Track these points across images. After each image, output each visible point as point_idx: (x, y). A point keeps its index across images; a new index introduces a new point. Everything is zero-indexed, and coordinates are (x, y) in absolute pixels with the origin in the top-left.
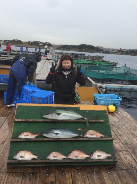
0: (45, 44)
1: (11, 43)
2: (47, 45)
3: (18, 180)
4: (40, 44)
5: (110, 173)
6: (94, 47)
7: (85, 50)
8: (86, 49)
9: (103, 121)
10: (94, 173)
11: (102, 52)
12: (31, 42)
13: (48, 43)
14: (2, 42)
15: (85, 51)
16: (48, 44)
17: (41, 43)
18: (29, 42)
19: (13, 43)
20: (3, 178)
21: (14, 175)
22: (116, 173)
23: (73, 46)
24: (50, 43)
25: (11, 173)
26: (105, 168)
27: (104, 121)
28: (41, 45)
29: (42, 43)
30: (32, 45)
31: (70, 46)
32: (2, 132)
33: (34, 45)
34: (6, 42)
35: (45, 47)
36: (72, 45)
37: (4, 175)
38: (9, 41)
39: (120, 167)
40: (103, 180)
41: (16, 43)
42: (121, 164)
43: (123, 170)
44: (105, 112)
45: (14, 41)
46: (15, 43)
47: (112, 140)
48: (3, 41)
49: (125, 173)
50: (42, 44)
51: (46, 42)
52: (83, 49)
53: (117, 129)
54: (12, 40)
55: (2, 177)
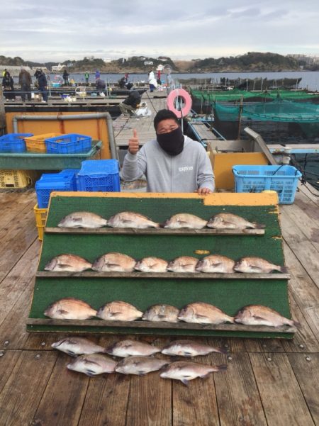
0: (157, 62)
1: (79, 67)
2: (163, 63)
3: (44, 368)
4: (146, 63)
5: (272, 360)
6: (281, 57)
7: (258, 67)
8: (261, 64)
9: (262, 232)
10: (230, 358)
11: (302, 67)
12: (125, 60)
13: (165, 58)
14: (59, 66)
15: (257, 70)
16: (164, 60)
17: (147, 60)
18: (120, 61)
19: (84, 66)
20: (12, 362)
21: (38, 356)
22: (288, 362)
23: (227, 58)
24: (169, 59)
25: (32, 352)
26: (262, 347)
27: (265, 232)
28: (148, 66)
29: (151, 60)
30: (128, 67)
31: (219, 60)
32: (27, 261)
33: (131, 66)
34: (68, 66)
35: (158, 69)
36: (223, 59)
37: (16, 355)
38: (74, 62)
39: (302, 346)
40: (250, 376)
41: (91, 66)
42: (307, 339)
43: (309, 353)
44: (270, 211)
45: (86, 61)
46: (89, 66)
47: (286, 280)
48: (62, 64)
49: (313, 362)
50: (151, 63)
51: (160, 58)
52: (253, 66)
53: (309, 254)
54: (82, 59)
55: (10, 360)
